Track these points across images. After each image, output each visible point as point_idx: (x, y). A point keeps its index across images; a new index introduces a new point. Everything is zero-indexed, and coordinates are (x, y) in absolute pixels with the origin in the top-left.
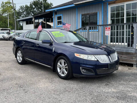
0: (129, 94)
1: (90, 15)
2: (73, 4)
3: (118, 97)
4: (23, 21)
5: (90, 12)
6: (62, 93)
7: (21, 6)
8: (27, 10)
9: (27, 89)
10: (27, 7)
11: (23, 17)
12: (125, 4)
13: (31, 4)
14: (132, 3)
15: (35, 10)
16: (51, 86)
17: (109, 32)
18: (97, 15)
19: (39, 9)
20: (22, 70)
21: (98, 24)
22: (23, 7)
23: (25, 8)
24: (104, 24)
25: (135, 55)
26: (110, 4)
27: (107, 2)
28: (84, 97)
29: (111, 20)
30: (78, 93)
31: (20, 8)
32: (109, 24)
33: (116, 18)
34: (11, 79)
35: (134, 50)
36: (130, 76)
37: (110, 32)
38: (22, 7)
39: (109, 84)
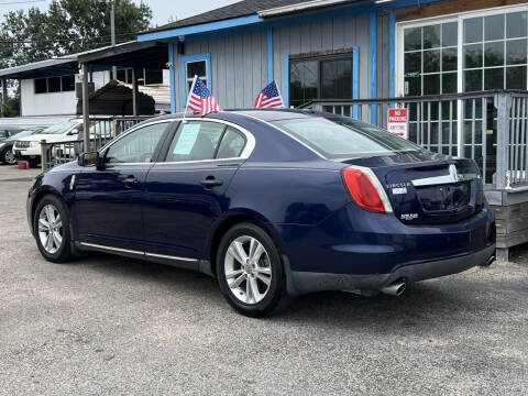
0: (495, 354)
1: (323, 61)
2: (255, 14)
3: (456, 365)
4: (21, 76)
5: (324, 50)
6: (251, 357)
7: (12, 15)
8: (35, 31)
9: (108, 346)
10: (36, 17)
11: (19, 61)
12: (461, 18)
13: (54, 7)
14: (486, 17)
15: (74, 30)
16: (202, 335)
17: (402, 127)
18: (351, 59)
19: (93, 30)
20: (65, 277)
21: (355, 97)
22: (21, 17)
23: (27, 20)
24: (380, 97)
25: (501, 212)
26: (400, 18)
27: (391, 12)
28: (335, 369)
29: (406, 79)
30: (309, 355)
31: (5, 21)
32: (396, 96)
33: (425, 72)
34: (33, 313)
35: (499, 195)
36: (489, 291)
37: (405, 125)
38: (17, 16)
39: (416, 321)
